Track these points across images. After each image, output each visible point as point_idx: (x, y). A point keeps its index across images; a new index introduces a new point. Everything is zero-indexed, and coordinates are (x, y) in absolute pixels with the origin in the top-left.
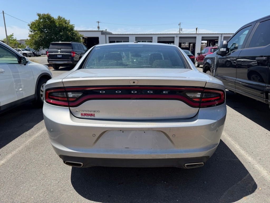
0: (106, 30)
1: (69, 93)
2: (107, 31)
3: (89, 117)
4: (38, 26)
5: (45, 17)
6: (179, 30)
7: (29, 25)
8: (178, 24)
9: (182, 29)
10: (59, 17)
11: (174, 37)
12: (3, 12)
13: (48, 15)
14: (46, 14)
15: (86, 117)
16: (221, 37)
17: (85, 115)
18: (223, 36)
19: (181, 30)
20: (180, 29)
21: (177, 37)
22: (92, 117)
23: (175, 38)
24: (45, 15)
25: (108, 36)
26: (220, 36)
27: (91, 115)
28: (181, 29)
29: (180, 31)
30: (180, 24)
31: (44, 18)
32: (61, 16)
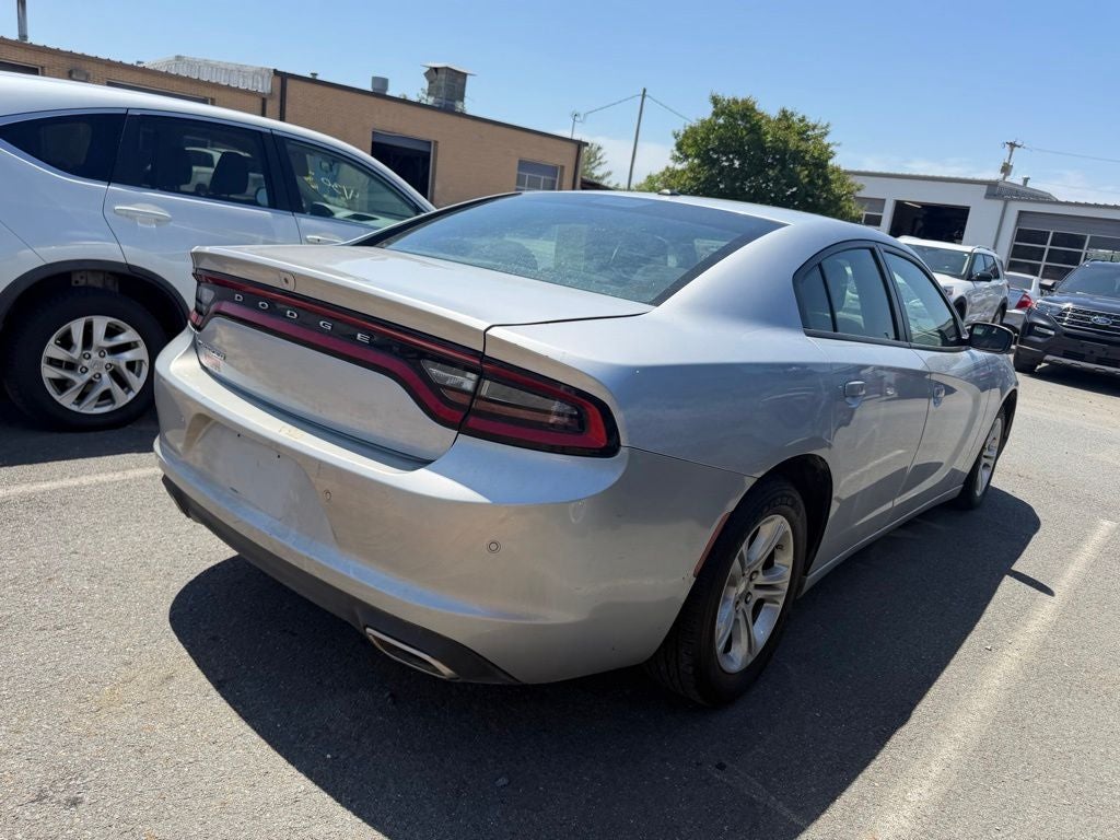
0: (1026, 180)
2: (1030, 185)
4: (703, 139)
5: (734, 108)
7: (676, 136)
10: (784, 112)
12: (645, 90)
13: (744, 102)
14: (740, 100)
24: (736, 102)
25: (1015, 208)
31: (731, 115)
32: (789, 109)
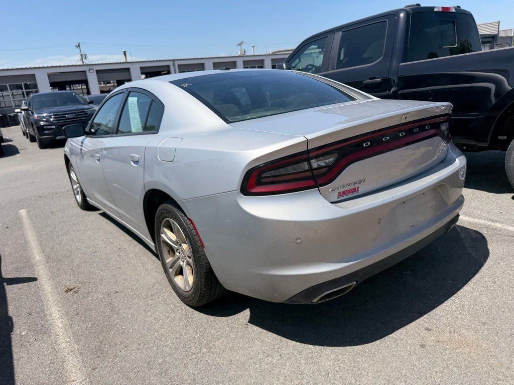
1: (312, 161)
3: (351, 195)
6: (80, 58)
8: (75, 45)
9: (85, 55)
11: (85, 71)
15: (345, 197)
16: (174, 65)
17: (345, 193)
18: (177, 63)
19: (85, 57)
20: (82, 55)
21: (91, 71)
22: (355, 194)
23: (88, 73)
26: (170, 64)
27: (354, 190)
28: (83, 57)
29: (84, 60)
30: (79, 46)
